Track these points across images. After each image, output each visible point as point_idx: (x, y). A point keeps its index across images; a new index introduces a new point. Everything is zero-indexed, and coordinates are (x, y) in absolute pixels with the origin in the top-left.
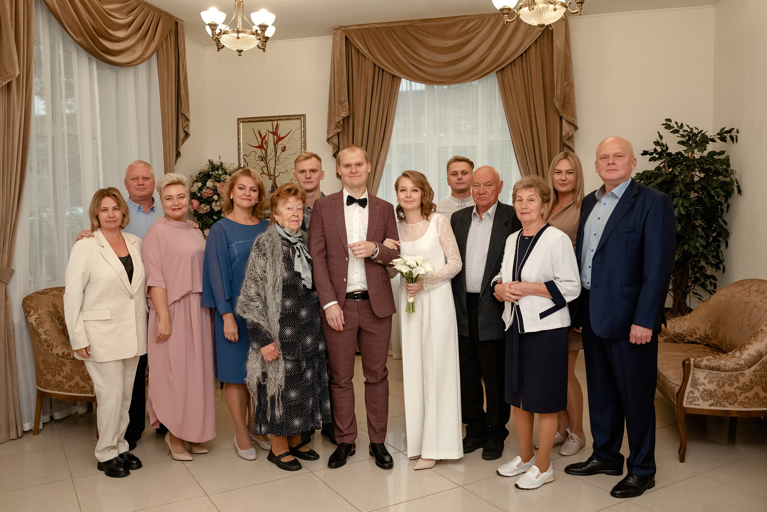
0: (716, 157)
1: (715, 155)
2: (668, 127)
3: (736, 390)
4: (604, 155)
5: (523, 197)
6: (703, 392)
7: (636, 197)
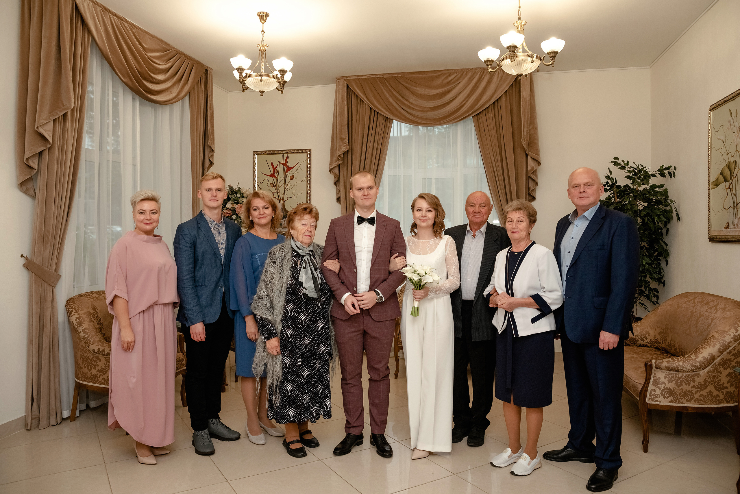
0: (656, 190)
1: (655, 188)
2: (616, 164)
3: (693, 389)
4: (575, 184)
5: (513, 219)
6: (663, 390)
7: (604, 219)
